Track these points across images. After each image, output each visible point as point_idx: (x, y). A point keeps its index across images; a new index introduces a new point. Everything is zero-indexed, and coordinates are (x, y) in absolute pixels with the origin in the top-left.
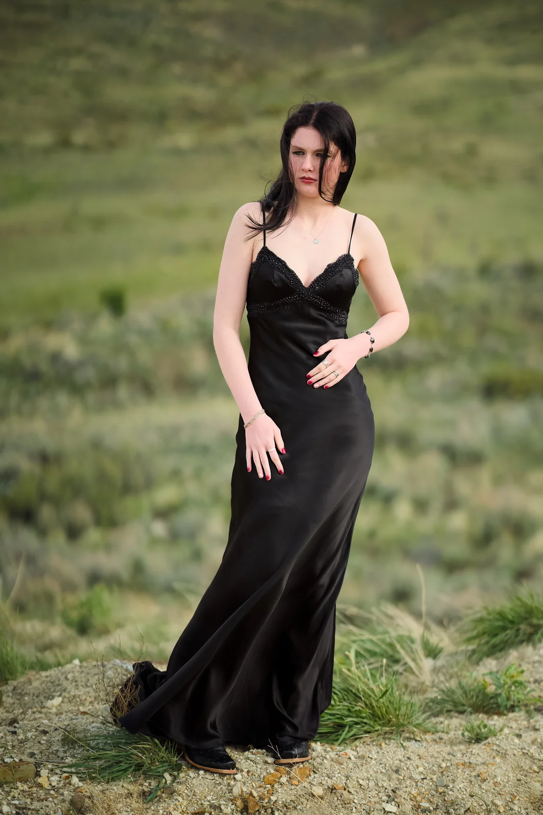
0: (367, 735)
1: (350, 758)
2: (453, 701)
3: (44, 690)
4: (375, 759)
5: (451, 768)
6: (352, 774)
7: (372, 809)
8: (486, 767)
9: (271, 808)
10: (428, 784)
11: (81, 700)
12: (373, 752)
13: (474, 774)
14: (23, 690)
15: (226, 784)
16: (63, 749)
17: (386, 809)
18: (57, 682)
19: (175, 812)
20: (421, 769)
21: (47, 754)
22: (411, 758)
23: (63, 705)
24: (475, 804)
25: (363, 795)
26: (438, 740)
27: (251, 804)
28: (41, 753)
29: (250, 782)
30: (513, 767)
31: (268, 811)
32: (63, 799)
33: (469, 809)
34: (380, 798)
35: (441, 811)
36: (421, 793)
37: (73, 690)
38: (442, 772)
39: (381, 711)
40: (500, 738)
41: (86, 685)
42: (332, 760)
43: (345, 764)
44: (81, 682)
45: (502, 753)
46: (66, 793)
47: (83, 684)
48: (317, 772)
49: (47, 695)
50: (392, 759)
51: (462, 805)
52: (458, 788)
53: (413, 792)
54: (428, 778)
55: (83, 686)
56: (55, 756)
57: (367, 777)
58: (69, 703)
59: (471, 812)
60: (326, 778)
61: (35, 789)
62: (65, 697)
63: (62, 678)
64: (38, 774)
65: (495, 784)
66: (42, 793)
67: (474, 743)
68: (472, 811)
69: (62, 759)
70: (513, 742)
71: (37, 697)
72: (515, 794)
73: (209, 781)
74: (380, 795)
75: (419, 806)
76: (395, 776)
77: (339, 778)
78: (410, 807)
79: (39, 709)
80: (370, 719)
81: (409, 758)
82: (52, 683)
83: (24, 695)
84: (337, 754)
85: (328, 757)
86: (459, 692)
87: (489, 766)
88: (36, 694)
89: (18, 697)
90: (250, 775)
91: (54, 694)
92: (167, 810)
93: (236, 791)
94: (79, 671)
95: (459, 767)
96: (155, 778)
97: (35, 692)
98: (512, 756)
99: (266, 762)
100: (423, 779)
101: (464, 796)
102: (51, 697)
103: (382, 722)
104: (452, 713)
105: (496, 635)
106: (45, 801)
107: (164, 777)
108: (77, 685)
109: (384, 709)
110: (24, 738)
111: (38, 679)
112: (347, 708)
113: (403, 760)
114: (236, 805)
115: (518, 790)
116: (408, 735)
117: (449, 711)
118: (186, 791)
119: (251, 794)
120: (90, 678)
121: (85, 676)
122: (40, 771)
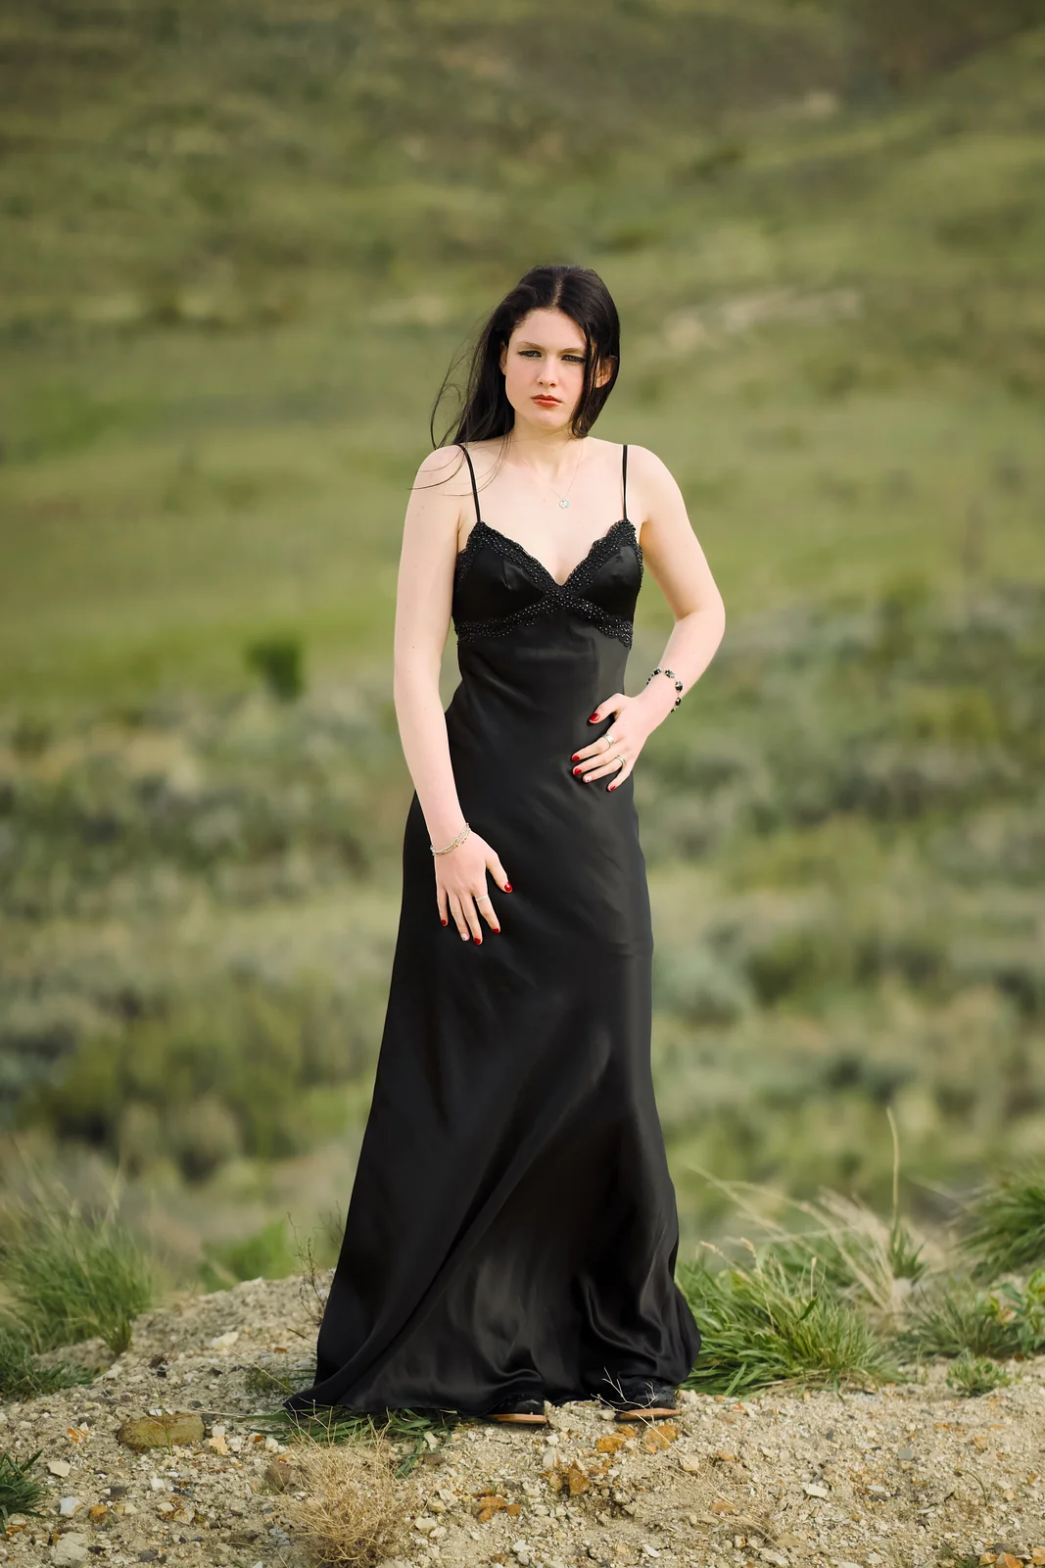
0: (780, 1382)
1: (747, 1415)
2: (938, 1336)
3: (204, 1323)
4: (792, 1417)
5: (924, 1432)
6: (750, 1438)
7: (784, 1492)
8: (986, 1431)
9: (609, 1488)
10: (884, 1457)
11: (272, 1337)
12: (790, 1406)
13: (964, 1440)
14: (166, 1325)
15: (531, 1451)
16: (248, 1398)
17: (808, 1492)
18: (227, 1311)
19: (445, 1490)
20: (872, 1433)
21: (222, 1405)
22: (856, 1416)
23: (240, 1343)
24: (964, 1487)
25: (768, 1473)
26: (905, 1394)
27: (574, 1481)
28: (211, 1403)
29: (572, 1448)
30: (1035, 1432)
31: (603, 1493)
32: (253, 1470)
33: (952, 1494)
34: (799, 1477)
35: (905, 1499)
36: (871, 1470)
37: (257, 1320)
38: (909, 1439)
39: (804, 1343)
40: (1016, 1388)
41: (281, 1313)
42: (716, 1417)
43: (739, 1423)
44: (271, 1307)
45: (1016, 1411)
46: (257, 1461)
47: (275, 1311)
48: (688, 1433)
49: (210, 1331)
50: (822, 1417)
51: (941, 1488)
52: (936, 1461)
53: (856, 1469)
54: (884, 1447)
55: (274, 1315)
56: (234, 1408)
57: (777, 1445)
58: (251, 1341)
59: (955, 1499)
60: (705, 1444)
61: (205, 1456)
62: (244, 1332)
63: (237, 1303)
64: (207, 1435)
65: (1001, 1456)
66: (217, 1463)
67: (969, 1397)
68: (957, 1497)
69: (248, 1412)
70: (1038, 1393)
71: (192, 1335)
72: (1035, 1472)
73: (502, 1445)
74: (799, 1472)
75: (867, 1490)
76: (825, 1443)
77: (727, 1445)
78: (850, 1490)
79: (199, 1352)
80: (784, 1353)
81: (851, 1417)
82: (218, 1311)
83: (168, 1333)
84: (725, 1408)
85: (709, 1411)
86: (948, 1320)
87: (992, 1429)
88: (191, 1332)
89: (158, 1336)
90: (572, 1437)
91: (223, 1328)
92: (431, 1488)
93: (549, 1461)
94: (266, 1292)
95: (939, 1430)
96: (408, 1441)
97: (188, 1328)
98: (1034, 1415)
99: (601, 1418)
100: (874, 1449)
101: (945, 1475)
102: (218, 1334)
103: (806, 1360)
104: (936, 1357)
105: (1023, 1232)
106: (222, 1473)
107: (424, 1439)
108: (264, 1313)
109: (810, 1340)
110: (179, 1382)
111: (193, 1305)
112: (744, 1335)
113: (840, 1419)
114: (548, 1484)
115: (1039, 1467)
116: (852, 1385)
117: (930, 1354)
118: (463, 1461)
119: (575, 1466)
120: (286, 1301)
121: (278, 1298)
122: (210, 1430)
